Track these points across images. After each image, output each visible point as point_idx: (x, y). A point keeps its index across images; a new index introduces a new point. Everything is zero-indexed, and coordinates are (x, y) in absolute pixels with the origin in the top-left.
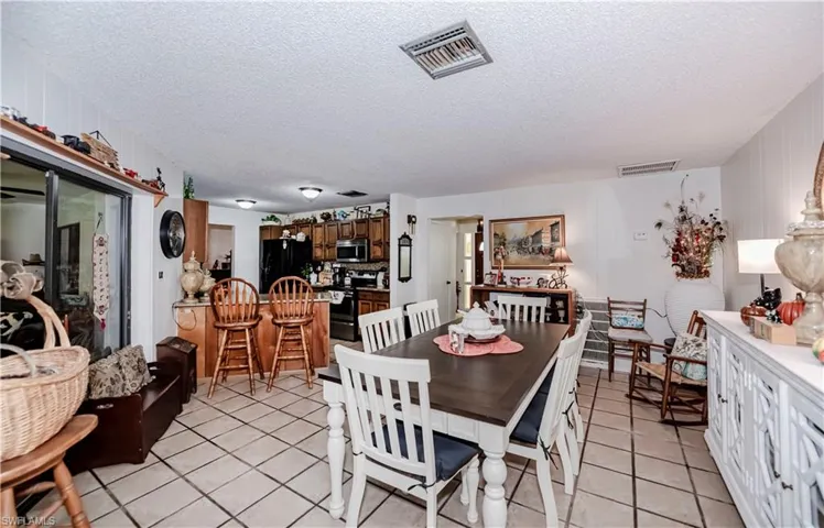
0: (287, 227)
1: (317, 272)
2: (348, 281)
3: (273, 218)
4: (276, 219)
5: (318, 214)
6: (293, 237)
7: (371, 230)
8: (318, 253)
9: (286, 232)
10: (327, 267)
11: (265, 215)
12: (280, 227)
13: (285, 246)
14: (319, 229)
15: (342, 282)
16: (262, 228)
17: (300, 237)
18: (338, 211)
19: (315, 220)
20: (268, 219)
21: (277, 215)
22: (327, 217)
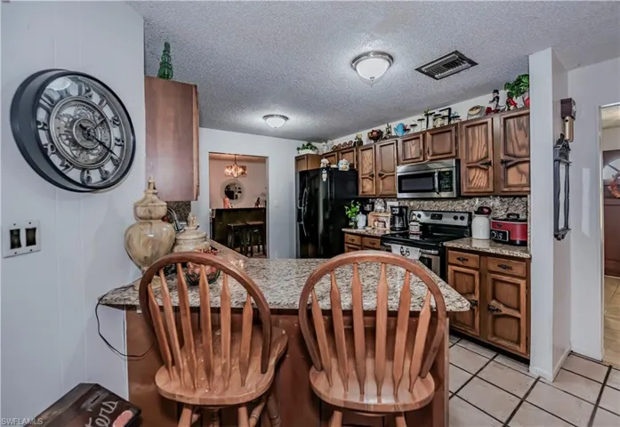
0: (326, 156)
1: (366, 213)
2: (414, 228)
3: (309, 146)
4: (313, 148)
5: (364, 135)
6: (334, 166)
7: (462, 143)
8: (367, 187)
9: (325, 161)
10: (379, 207)
11: (300, 144)
12: (317, 155)
13: (325, 176)
14: (368, 154)
15: (405, 228)
16: (298, 159)
17: (343, 165)
18: (394, 125)
19: (360, 143)
20: (304, 148)
21: (314, 144)
22: (377, 137)
